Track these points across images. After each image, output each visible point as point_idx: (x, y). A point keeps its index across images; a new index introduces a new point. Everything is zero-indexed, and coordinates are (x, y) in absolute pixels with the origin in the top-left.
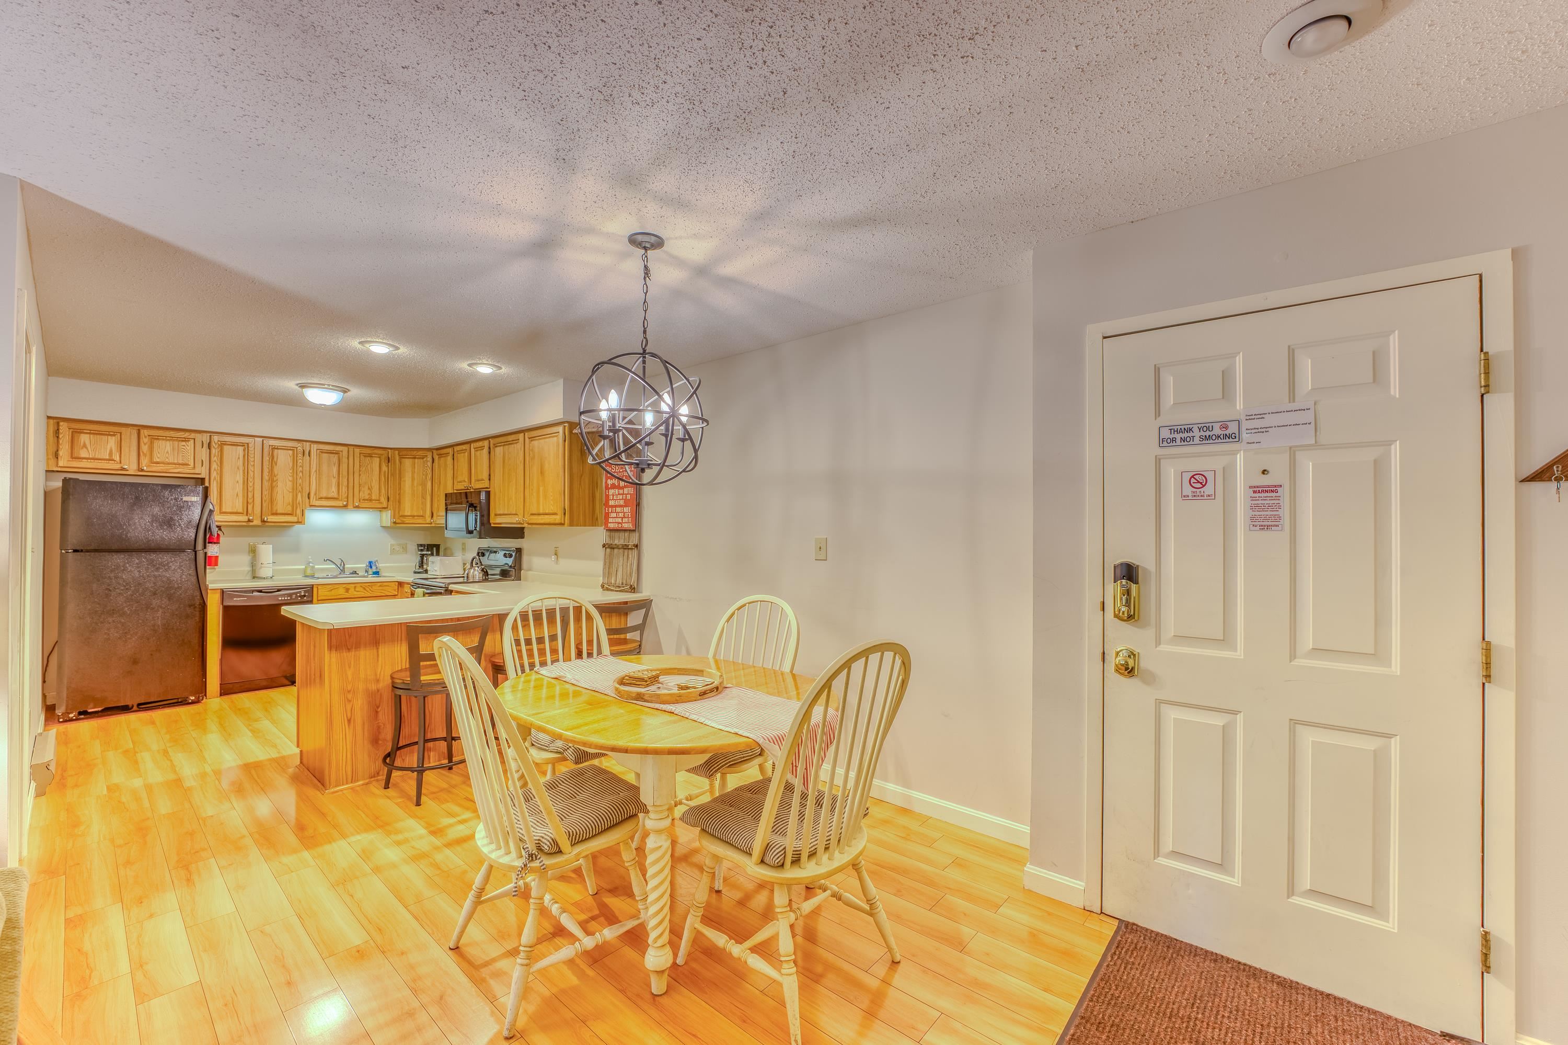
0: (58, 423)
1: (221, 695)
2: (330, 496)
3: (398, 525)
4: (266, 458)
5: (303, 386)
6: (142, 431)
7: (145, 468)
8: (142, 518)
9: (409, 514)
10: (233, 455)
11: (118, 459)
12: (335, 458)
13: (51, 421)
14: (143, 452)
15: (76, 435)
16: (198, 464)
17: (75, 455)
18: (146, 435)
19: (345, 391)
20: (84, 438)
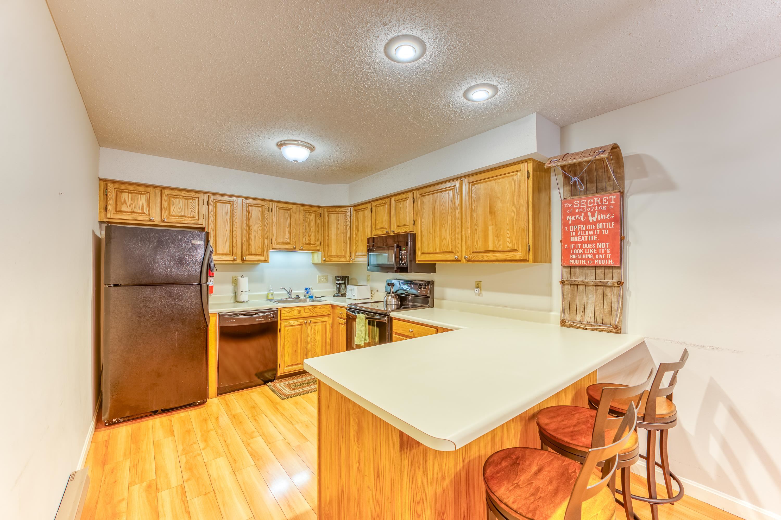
0: (107, 184)
1: (218, 395)
2: (285, 241)
3: (326, 262)
4: (245, 213)
5: (280, 145)
6: (163, 191)
7: (165, 220)
8: (163, 258)
9: (335, 254)
10: (223, 209)
11: (147, 213)
12: (288, 213)
13: (102, 183)
14: (164, 207)
15: (119, 193)
16: (201, 217)
17: (118, 209)
18: (166, 194)
19: (312, 149)
20: (125, 196)
